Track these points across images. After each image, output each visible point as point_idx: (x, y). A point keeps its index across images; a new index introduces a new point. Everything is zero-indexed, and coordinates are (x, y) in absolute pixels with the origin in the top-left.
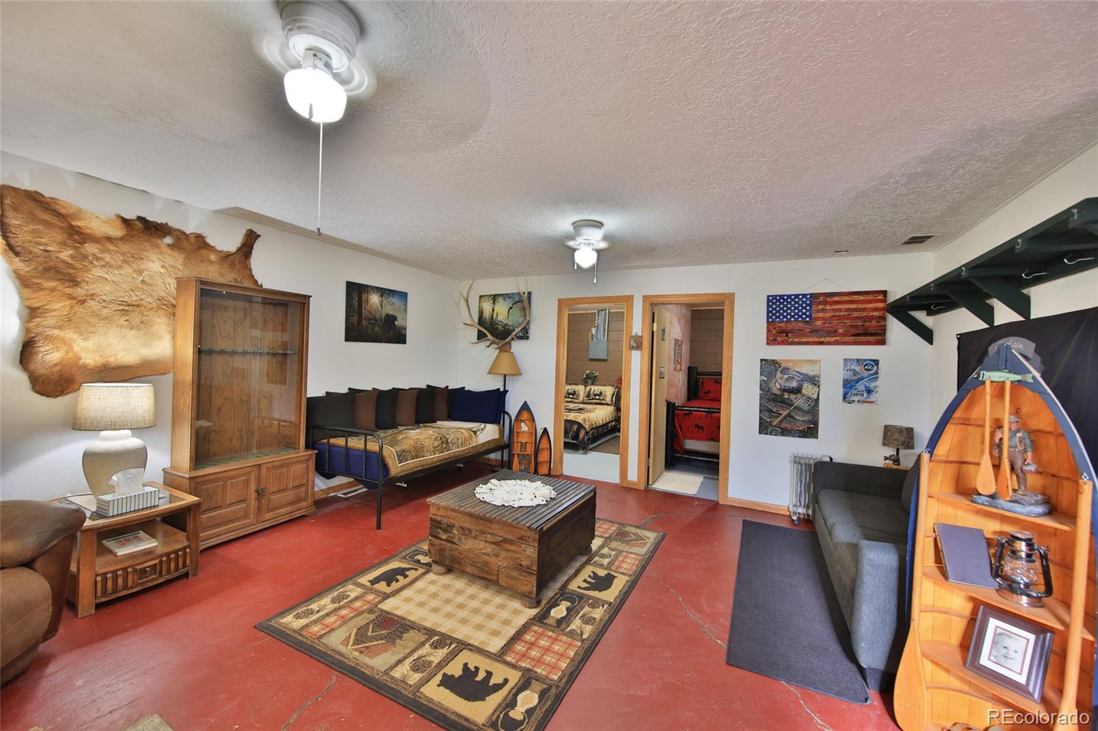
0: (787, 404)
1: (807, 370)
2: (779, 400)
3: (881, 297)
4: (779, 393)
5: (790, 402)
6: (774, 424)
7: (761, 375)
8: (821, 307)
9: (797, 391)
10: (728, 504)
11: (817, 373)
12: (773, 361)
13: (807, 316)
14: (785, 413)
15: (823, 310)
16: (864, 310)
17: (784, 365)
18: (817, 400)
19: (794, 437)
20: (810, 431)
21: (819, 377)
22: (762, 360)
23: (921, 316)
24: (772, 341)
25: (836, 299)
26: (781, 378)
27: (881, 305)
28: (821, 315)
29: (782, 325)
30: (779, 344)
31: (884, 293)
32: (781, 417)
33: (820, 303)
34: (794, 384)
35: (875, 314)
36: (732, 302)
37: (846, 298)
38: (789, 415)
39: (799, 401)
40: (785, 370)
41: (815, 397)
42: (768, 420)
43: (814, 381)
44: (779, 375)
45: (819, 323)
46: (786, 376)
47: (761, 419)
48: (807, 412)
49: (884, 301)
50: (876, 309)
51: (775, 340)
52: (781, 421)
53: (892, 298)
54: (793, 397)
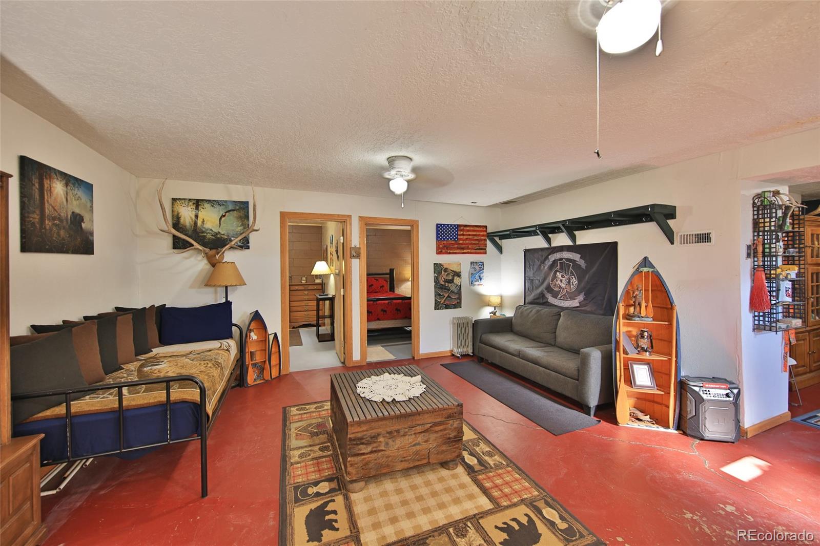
0: (447, 289)
1: (455, 269)
2: (444, 287)
3: (485, 229)
4: (443, 283)
5: (448, 288)
6: (442, 302)
7: (434, 273)
8: (462, 233)
9: (451, 281)
10: (420, 358)
11: (459, 271)
12: (440, 264)
13: (456, 238)
14: (446, 295)
15: (463, 235)
16: (479, 235)
17: (445, 267)
18: (460, 286)
19: (451, 308)
20: (458, 305)
21: (461, 272)
22: (434, 264)
23: (497, 239)
24: (439, 252)
25: (468, 228)
26: (444, 275)
27: (485, 233)
28: (462, 237)
29: (445, 242)
30: (443, 254)
31: (486, 227)
32: (445, 298)
33: (461, 231)
34: (450, 278)
35: (483, 238)
36: (418, 226)
37: (472, 229)
38: (448, 296)
39: (453, 287)
40: (446, 270)
41: (459, 284)
42: (439, 301)
43: (458, 275)
44: (443, 273)
45: (461, 242)
46: (446, 273)
47: (436, 300)
48: (457, 294)
49: (486, 231)
50: (483, 236)
51: (441, 251)
52: (445, 301)
53: (489, 230)
54: (450, 285)
